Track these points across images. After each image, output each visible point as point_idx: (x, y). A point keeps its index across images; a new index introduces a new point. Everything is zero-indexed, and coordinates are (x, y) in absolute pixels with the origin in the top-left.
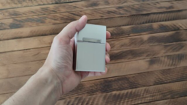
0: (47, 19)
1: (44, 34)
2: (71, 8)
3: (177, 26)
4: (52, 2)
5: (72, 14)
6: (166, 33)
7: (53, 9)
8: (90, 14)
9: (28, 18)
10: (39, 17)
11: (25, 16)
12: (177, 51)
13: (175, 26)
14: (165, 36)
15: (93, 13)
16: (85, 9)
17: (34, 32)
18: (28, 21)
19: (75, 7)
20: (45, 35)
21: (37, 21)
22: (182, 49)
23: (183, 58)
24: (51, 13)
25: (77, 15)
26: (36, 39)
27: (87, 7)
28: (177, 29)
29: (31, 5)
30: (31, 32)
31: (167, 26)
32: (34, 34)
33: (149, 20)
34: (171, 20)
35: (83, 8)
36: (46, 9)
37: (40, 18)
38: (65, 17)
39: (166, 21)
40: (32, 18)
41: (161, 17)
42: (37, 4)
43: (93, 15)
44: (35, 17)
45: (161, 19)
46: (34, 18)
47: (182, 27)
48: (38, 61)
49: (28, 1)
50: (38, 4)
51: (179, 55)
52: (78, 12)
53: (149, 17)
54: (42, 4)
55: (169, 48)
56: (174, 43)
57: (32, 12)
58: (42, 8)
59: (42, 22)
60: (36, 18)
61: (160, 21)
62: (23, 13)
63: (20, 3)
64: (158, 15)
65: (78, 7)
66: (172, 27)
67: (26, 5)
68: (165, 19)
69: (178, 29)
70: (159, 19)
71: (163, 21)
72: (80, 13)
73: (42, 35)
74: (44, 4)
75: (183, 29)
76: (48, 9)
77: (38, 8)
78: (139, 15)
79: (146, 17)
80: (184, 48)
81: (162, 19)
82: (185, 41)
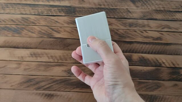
0: (24, 30)
1: (17, 46)
2: (52, 22)
3: (160, 62)
4: (34, 13)
5: (51, 29)
6: (145, 67)
7: (33, 21)
8: (69, 32)
9: (6, 26)
10: (16, 27)
11: (4, 23)
12: (150, 91)
13: (158, 61)
14: (143, 71)
15: (73, 32)
16: (66, 25)
17: (8, 42)
18: (5, 30)
19: (57, 21)
20: (18, 48)
21: (14, 31)
22: (158, 90)
23: (156, 101)
24: (31, 24)
25: (56, 31)
26: (7, 51)
27: (68, 24)
28: (158, 65)
29: (13, 12)
30: (5, 42)
31: (148, 60)
32: (7, 45)
33: (131, 49)
34: (155, 53)
35: (64, 24)
36: (27, 20)
37: (18, 28)
38: (43, 31)
39: (149, 53)
40: (10, 27)
41: (145, 48)
42: (19, 13)
43: (72, 34)
44: (14, 26)
45: (143, 50)
46: (12, 27)
47: (165, 63)
48: (2, 75)
49: (11, 8)
50: (21, 13)
51: (152, 96)
52: (58, 28)
53: (132, 45)
54: (24, 13)
55: (143, 85)
56: (151, 81)
57: (12, 20)
58: (23, 18)
59: (18, 33)
60: (13, 28)
61: (142, 53)
62: (3, 20)
63: (3, 9)
64: (141, 46)
65: (59, 23)
66: (154, 61)
67: (9, 12)
68: (148, 51)
69: (160, 65)
70: (142, 50)
71: (145, 53)
72: (60, 29)
73: (15, 47)
74: (26, 14)
75: (165, 66)
76: (29, 19)
77: (19, 17)
78: (121, 41)
79: (129, 45)
80: (160, 89)
81: (145, 51)
82: (164, 80)
